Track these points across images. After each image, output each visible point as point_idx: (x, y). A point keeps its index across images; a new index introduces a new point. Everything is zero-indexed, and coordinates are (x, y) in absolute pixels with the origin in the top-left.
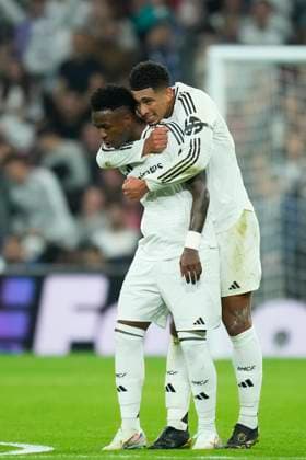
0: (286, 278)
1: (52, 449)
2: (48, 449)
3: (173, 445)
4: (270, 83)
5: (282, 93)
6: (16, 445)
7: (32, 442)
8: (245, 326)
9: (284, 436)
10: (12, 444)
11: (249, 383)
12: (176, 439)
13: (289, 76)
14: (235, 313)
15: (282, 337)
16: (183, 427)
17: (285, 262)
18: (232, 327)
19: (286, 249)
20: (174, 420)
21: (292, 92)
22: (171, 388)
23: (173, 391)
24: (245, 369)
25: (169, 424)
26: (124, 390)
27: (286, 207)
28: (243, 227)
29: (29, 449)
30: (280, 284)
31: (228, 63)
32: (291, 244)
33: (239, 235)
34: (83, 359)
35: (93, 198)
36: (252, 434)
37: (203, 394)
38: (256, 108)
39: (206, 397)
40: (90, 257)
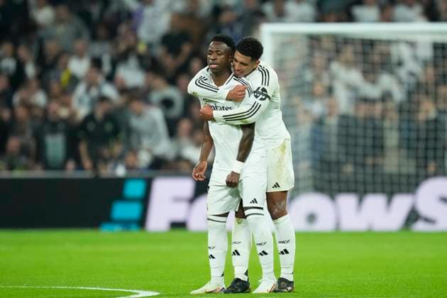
0: (315, 178)
1: (158, 293)
2: (156, 294)
3: (239, 290)
4: (302, 48)
5: (311, 55)
6: (134, 291)
7: (145, 289)
8: (283, 213)
9: (313, 284)
10: (131, 291)
11: (286, 251)
12: (240, 286)
13: (315, 43)
14: (276, 204)
15: (312, 218)
16: (244, 278)
17: (313, 167)
18: (274, 213)
19: (314, 159)
20: (239, 273)
21: (317, 54)
22: (237, 253)
23: (238, 254)
24: (283, 242)
25: (236, 277)
26: (213, 258)
27: (314, 131)
28: (284, 147)
29: (143, 294)
30: (310, 182)
31: (274, 34)
32: (317, 155)
33: (281, 153)
34: (179, 234)
35: (185, 125)
36: (290, 283)
37: (263, 252)
38: (293, 65)
39: (266, 254)
40: (184, 166)
